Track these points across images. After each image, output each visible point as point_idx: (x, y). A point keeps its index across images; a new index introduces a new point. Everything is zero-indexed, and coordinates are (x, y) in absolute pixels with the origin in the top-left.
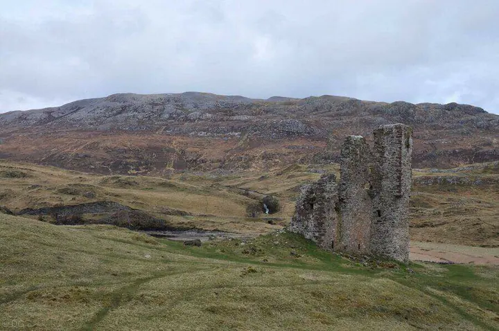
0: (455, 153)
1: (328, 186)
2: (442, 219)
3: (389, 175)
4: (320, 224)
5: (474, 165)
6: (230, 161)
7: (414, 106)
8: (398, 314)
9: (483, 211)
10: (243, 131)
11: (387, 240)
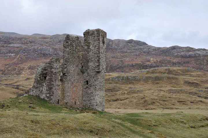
0: (133, 66)
1: (55, 65)
2: (126, 96)
3: (93, 59)
4: (50, 89)
5: (142, 70)
6: (9, 70)
7: (112, 41)
8: (91, 132)
9: (146, 91)
10: (17, 53)
11: (92, 98)
